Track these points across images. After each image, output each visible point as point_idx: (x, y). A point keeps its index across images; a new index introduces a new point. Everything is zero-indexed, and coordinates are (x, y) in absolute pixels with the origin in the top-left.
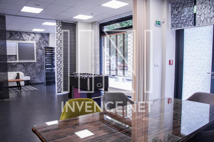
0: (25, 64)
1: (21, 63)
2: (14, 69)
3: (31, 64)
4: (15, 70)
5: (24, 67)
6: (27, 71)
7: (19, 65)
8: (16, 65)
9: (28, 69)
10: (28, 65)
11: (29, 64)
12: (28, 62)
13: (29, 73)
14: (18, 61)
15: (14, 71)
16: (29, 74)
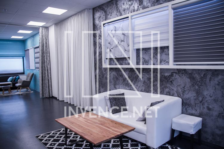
0: (197, 76)
1: (185, 70)
2: (166, 87)
3: (218, 75)
4: (167, 90)
5: (193, 85)
6: (200, 99)
7: (177, 76)
8: (172, 75)
9: (205, 93)
10: (208, 80)
11: (209, 76)
12: (207, 70)
13: (209, 109)
14: (172, 65)
15: (165, 92)
16: (205, 110)
